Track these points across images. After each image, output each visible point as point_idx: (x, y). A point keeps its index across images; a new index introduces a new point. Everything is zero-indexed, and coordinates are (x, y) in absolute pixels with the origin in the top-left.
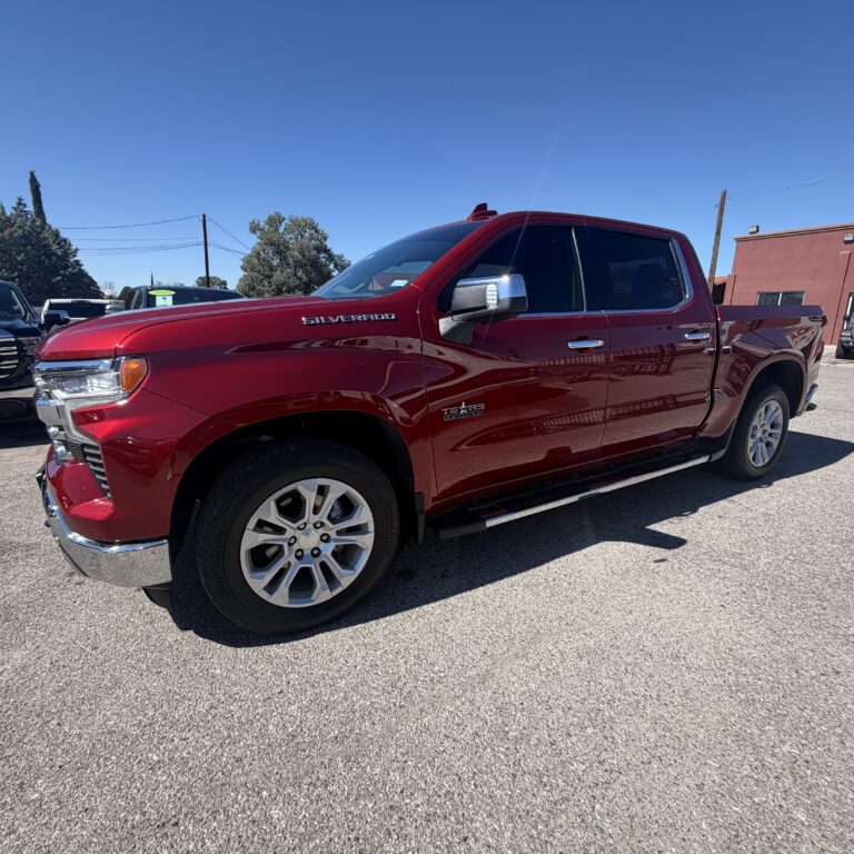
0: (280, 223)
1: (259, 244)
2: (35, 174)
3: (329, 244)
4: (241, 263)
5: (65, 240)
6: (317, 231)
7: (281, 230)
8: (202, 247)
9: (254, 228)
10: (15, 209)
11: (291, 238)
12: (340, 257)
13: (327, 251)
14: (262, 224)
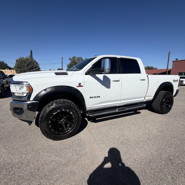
0: (75, 58)
1: (71, 62)
5: (37, 62)
10: (29, 57)
11: (77, 61)
14: (71, 58)
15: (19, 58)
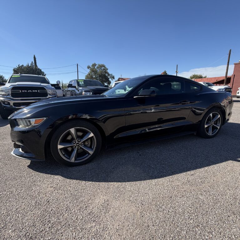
0: (95, 66)
1: (90, 72)
2: (35, 56)
3: (108, 71)
4: (85, 77)
5: (43, 72)
6: (105, 68)
7: (96, 68)
8: (77, 73)
9: (89, 67)
10: (31, 64)
11: (98, 70)
12: (111, 75)
13: (108, 73)
14: (91, 66)
15: (18, 67)
